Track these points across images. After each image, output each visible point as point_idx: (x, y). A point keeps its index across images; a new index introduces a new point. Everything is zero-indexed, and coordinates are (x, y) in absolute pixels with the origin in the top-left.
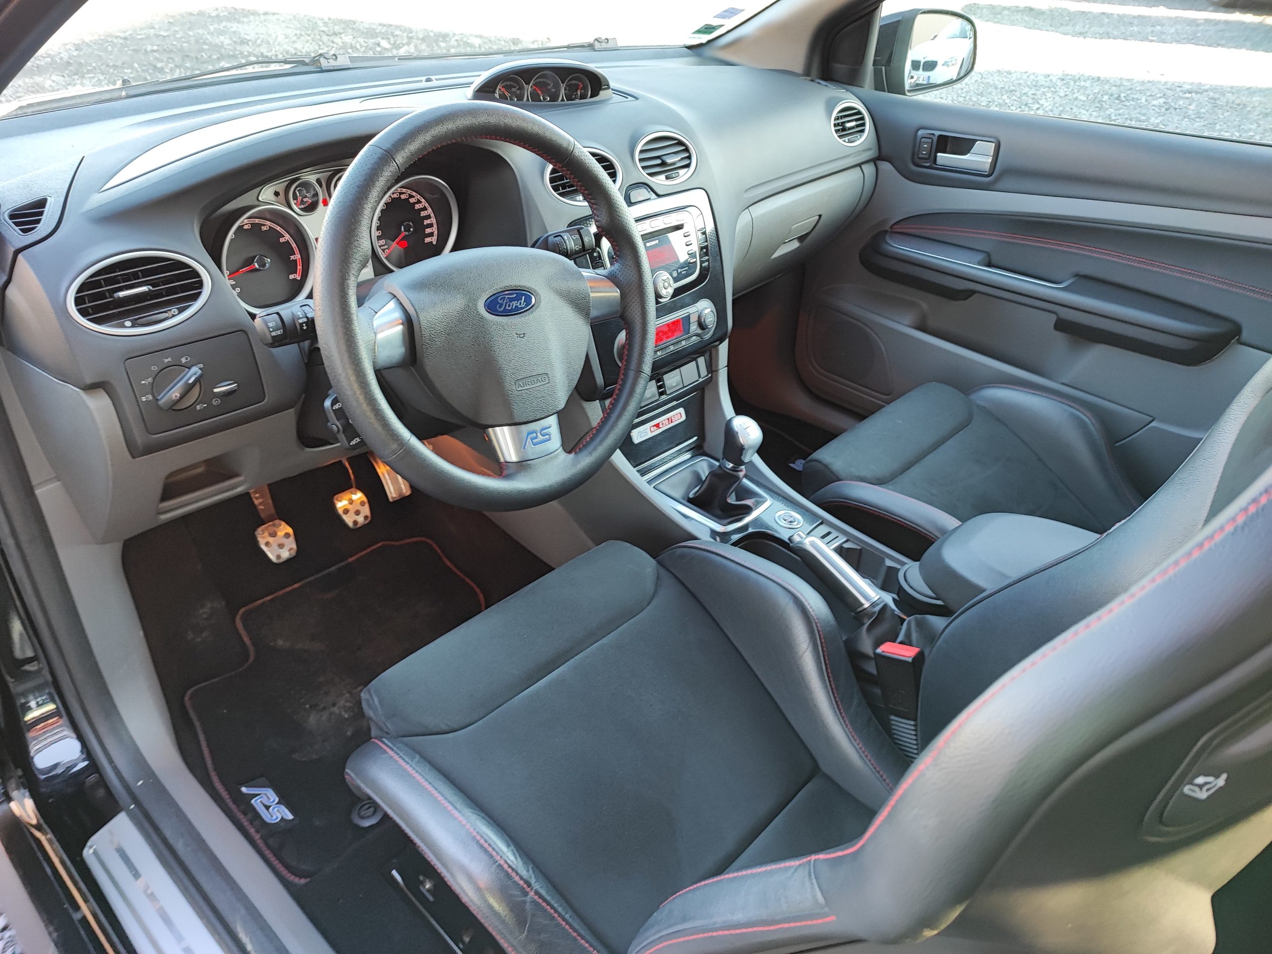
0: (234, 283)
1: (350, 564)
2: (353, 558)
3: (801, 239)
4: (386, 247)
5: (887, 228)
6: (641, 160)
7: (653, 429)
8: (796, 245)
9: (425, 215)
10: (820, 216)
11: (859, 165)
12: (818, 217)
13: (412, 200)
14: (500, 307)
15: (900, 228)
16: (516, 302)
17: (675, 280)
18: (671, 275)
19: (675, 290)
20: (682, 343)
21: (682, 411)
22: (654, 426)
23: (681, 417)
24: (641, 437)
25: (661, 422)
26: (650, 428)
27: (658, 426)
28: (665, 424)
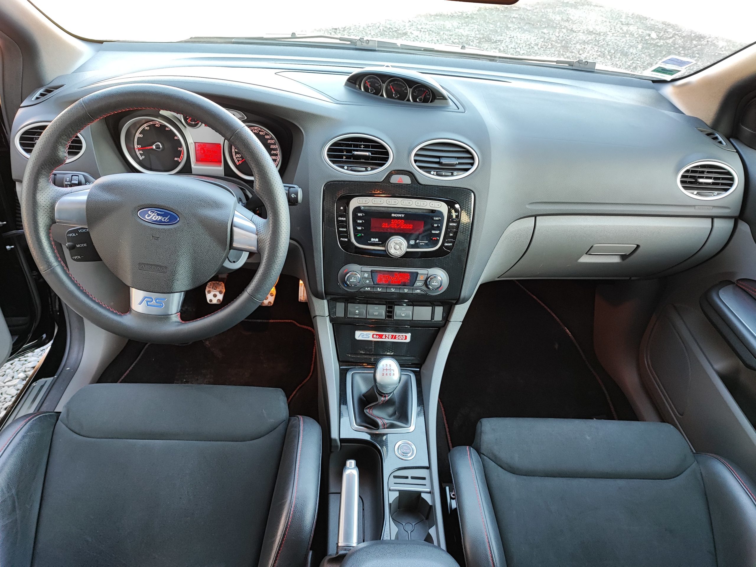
0: (142, 153)
1: (269, 322)
2: (272, 321)
3: (624, 257)
4: (241, 159)
5: (735, 280)
6: (416, 155)
7: (375, 336)
8: (616, 260)
9: (273, 147)
10: (638, 246)
11: (712, 218)
12: (636, 246)
13: (267, 137)
14: (148, 216)
15: (743, 285)
16: (162, 217)
17: (409, 246)
18: (408, 242)
19: (407, 253)
20: (405, 290)
21: (409, 335)
22: (377, 335)
23: (406, 339)
24: (363, 337)
25: (385, 335)
26: (373, 335)
27: (381, 336)
28: (388, 337)
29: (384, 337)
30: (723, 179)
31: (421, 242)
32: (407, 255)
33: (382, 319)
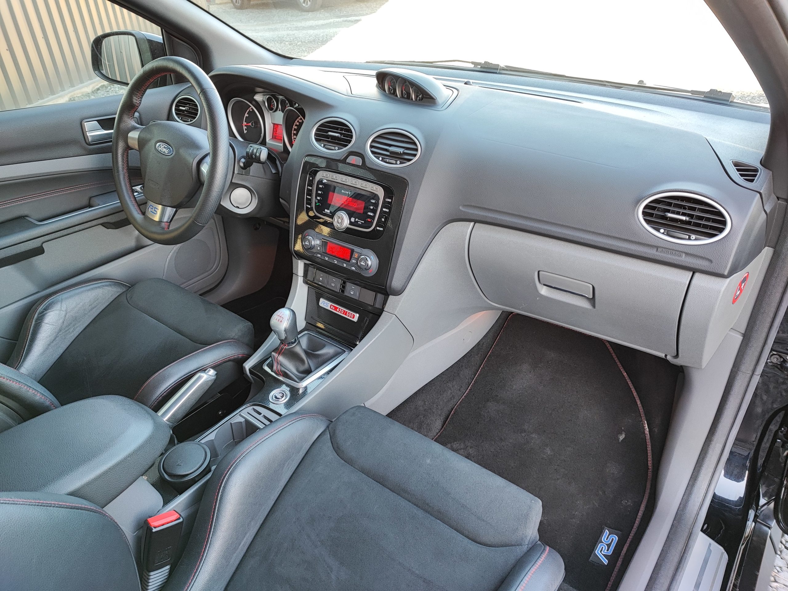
7: (332, 307)
11: (692, 270)
17: (351, 223)
18: (350, 219)
19: (348, 229)
20: (344, 264)
21: (357, 316)
22: (334, 306)
23: (353, 318)
24: (323, 305)
25: (339, 309)
26: (331, 305)
27: (336, 308)
28: (341, 312)
29: (338, 310)
30: (708, 219)
31: (359, 221)
32: (348, 231)
33: (336, 292)
